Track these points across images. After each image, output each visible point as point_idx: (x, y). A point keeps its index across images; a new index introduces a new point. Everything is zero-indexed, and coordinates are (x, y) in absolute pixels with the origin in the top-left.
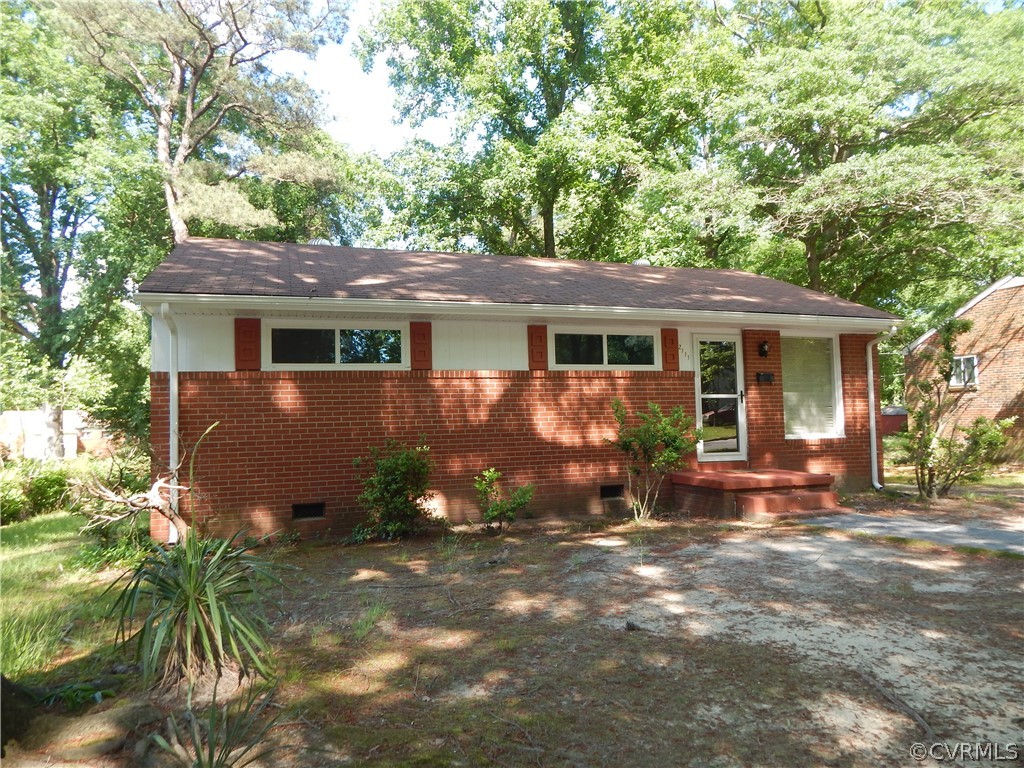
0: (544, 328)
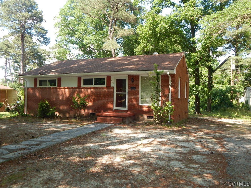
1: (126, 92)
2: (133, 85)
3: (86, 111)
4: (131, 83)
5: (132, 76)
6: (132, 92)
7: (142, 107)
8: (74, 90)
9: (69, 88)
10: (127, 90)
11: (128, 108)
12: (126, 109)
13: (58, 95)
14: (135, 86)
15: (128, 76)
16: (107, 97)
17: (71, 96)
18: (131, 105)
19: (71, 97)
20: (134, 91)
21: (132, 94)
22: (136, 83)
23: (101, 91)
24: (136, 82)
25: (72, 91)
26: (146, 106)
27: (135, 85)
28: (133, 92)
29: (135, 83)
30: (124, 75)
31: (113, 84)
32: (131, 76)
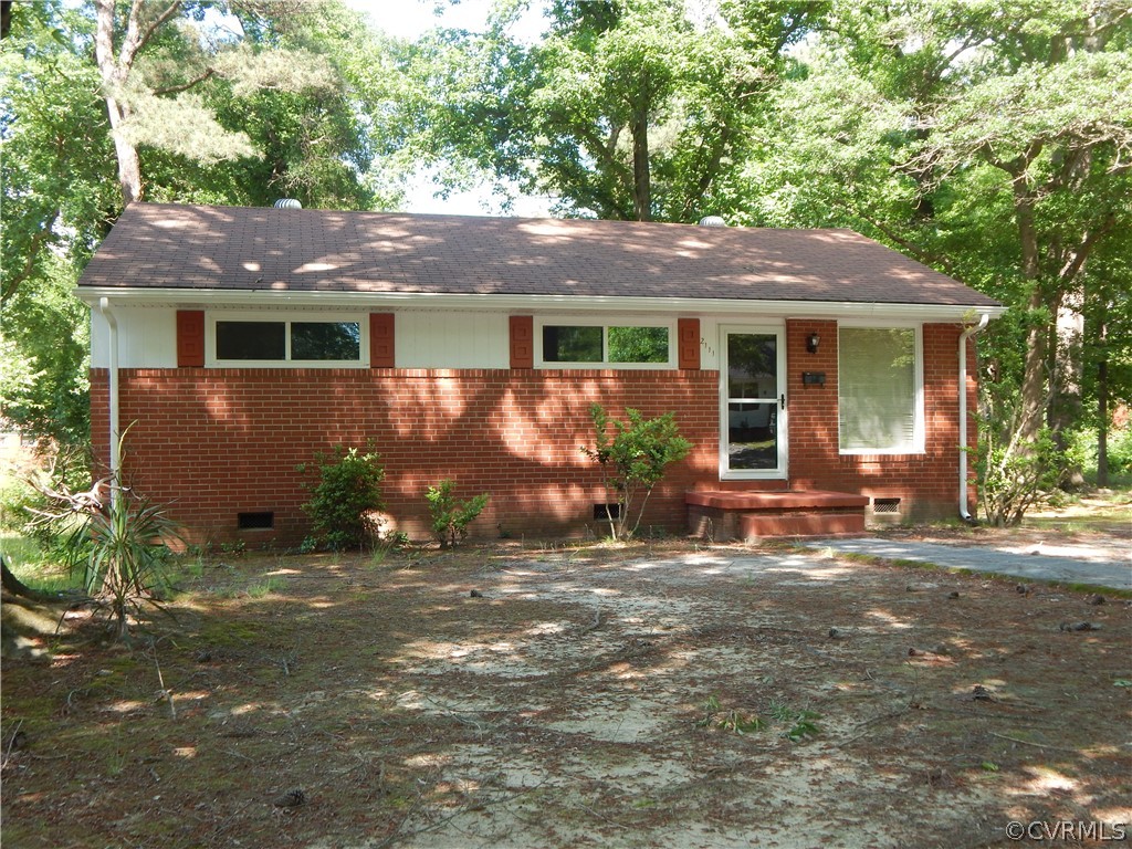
0: (530, 319)
1: (779, 397)
2: (810, 365)
3: (576, 493)
4: (804, 356)
5: (808, 325)
6: (809, 398)
7: (853, 461)
8: (493, 386)
9: (464, 376)
10: (782, 388)
11: (789, 472)
12: (781, 472)
13: (383, 409)
14: (819, 370)
15: (781, 321)
16: (688, 419)
17: (472, 420)
18: (807, 456)
19: (470, 426)
20: (816, 393)
21: (809, 403)
22: (823, 356)
23: (654, 392)
24: (825, 351)
25: (485, 390)
26: (871, 456)
27: (823, 366)
28: (813, 398)
29: (819, 356)
30: (765, 317)
31: (714, 358)
32: (801, 324)
